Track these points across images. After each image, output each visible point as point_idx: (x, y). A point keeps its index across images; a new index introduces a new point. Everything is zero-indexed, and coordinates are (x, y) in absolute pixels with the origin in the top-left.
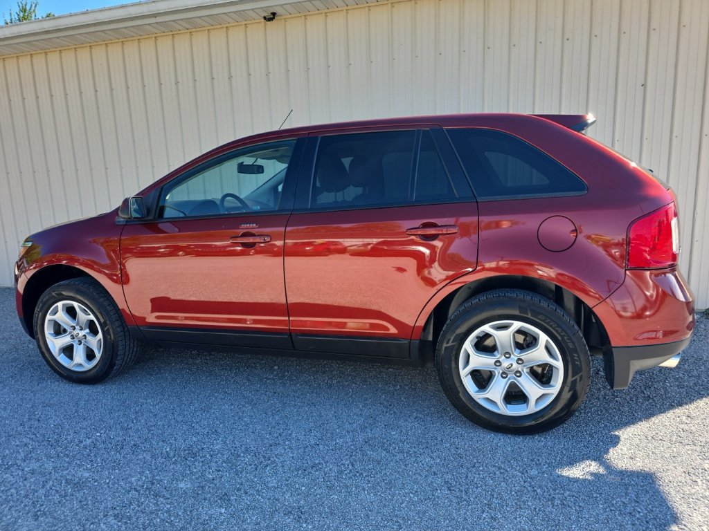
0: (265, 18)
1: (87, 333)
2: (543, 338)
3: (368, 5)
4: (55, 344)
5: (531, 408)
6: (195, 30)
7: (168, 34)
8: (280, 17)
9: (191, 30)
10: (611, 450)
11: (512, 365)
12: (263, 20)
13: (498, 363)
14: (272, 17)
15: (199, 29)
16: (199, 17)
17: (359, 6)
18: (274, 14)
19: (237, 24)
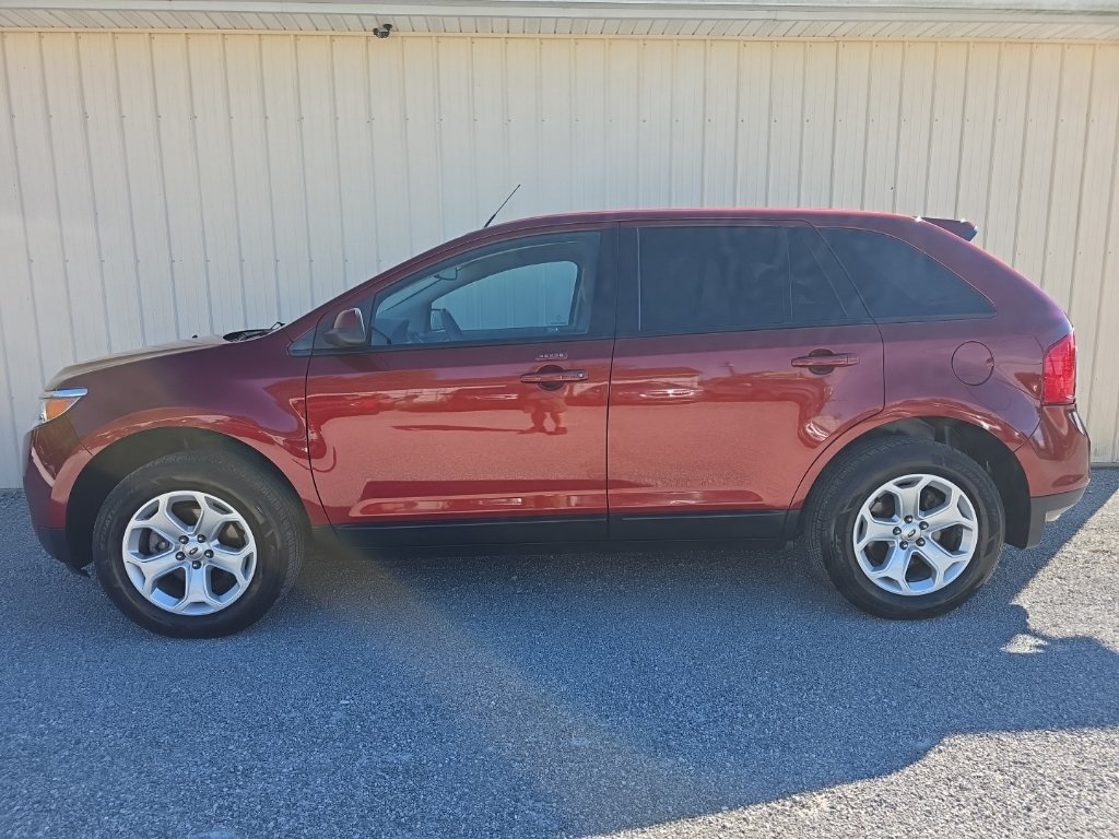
1: (217, 546)
2: (956, 493)
4: (143, 573)
5: (939, 583)
7: (178, 31)
10: (1028, 621)
11: (915, 531)
13: (896, 531)
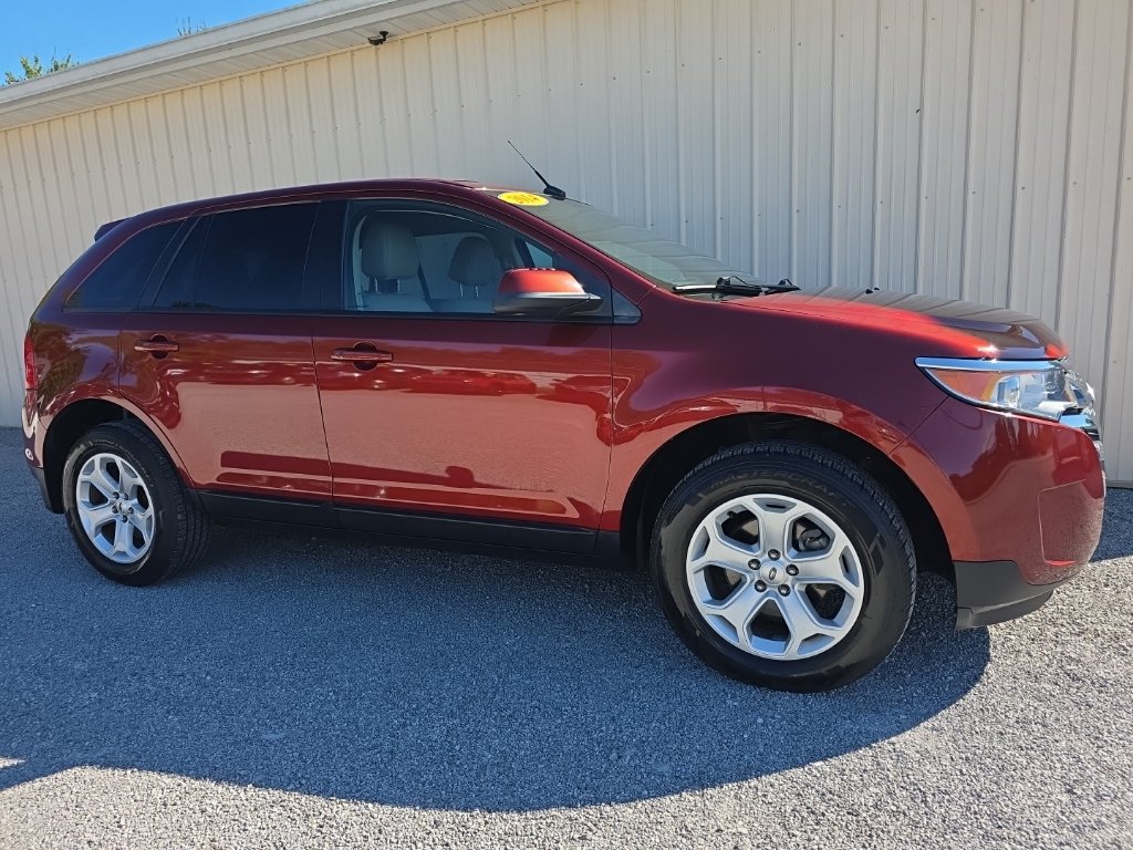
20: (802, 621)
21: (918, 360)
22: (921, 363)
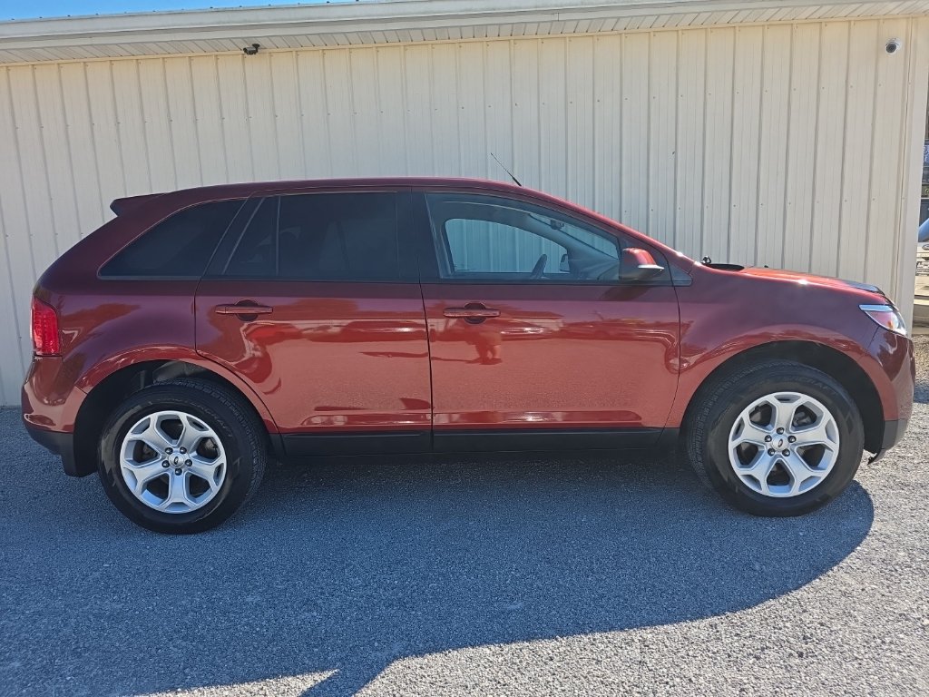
0: (245, 50)
3: (377, 45)
6: (143, 57)
8: (264, 51)
9: (139, 57)
12: (243, 52)
14: (254, 49)
15: (151, 57)
16: (154, 42)
17: (365, 46)
18: (256, 46)
19: (205, 54)
20: (799, 470)
21: (861, 306)
22: (863, 307)
